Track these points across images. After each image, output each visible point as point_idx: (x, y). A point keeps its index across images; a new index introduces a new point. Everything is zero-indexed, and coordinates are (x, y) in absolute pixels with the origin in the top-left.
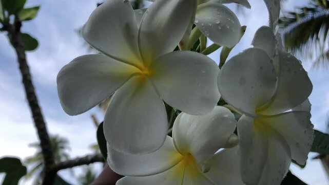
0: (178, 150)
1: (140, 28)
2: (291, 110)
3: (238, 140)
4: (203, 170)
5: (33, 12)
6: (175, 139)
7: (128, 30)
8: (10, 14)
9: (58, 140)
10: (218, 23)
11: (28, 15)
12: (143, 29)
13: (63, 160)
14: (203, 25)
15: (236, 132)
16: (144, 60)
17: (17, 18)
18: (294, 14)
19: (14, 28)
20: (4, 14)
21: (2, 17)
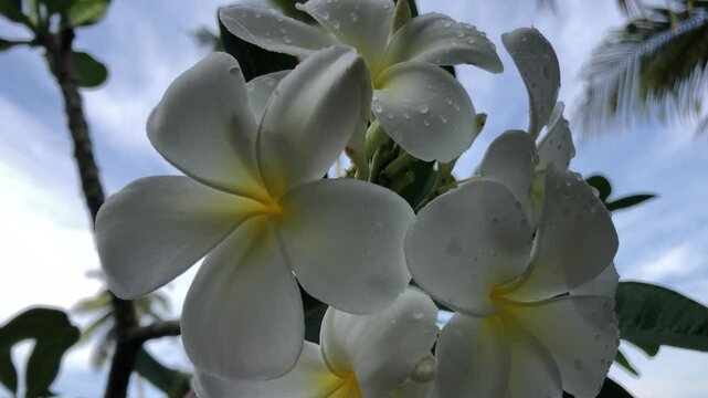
0: (330, 367)
1: (261, 125)
5: (98, 7)
6: (326, 348)
8: (51, 12)
10: (425, 111)
11: (87, 13)
12: (268, 127)
14: (391, 117)
16: (267, 184)
17: (64, 20)
18: (665, 12)
19: (58, 42)
20: (38, 11)
21: (34, 19)
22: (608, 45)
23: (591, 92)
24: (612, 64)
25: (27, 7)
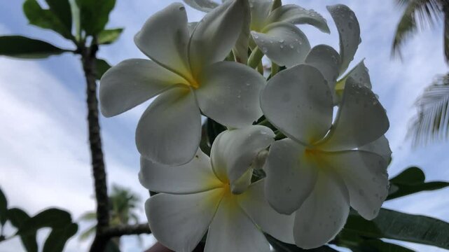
0: (215, 173)
1: (192, 36)
2: (357, 149)
3: (266, 155)
4: (232, 190)
5: (115, 34)
6: (213, 160)
7: (179, 36)
8: (87, 35)
9: (129, 196)
10: (282, 41)
11: (108, 38)
12: (195, 37)
13: (132, 222)
14: (263, 41)
15: (268, 149)
16: (192, 70)
17: (94, 40)
19: (88, 52)
20: (80, 34)
21: (77, 38)
22: (436, 85)
23: (422, 115)
24: (438, 98)
25: (75, 31)
